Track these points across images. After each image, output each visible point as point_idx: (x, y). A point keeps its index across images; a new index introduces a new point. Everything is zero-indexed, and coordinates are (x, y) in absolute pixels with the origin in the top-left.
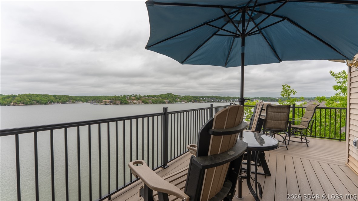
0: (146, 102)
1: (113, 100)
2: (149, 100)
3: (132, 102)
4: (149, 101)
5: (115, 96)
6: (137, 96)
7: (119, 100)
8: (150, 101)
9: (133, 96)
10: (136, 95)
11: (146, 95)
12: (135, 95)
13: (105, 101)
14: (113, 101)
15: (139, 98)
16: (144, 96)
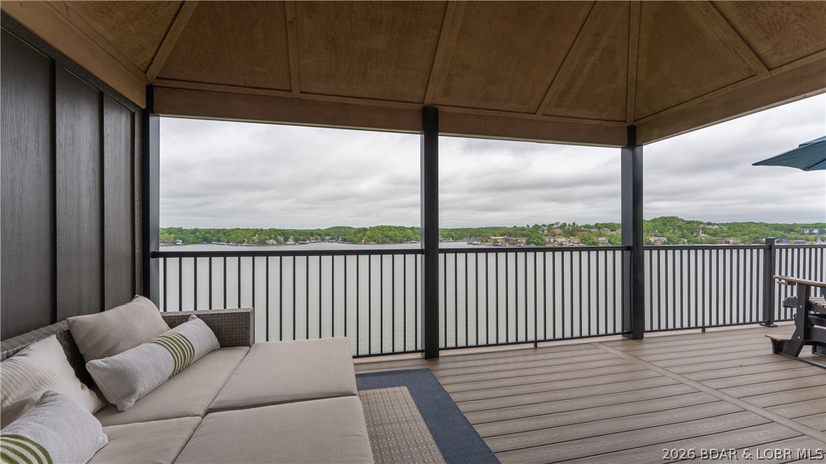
0: (590, 241)
1: (510, 235)
2: (600, 235)
3: (555, 241)
4: (600, 239)
5: (515, 227)
6: (566, 228)
7: (524, 236)
8: (604, 238)
9: (555, 226)
10: (565, 224)
11: (592, 224)
12: (561, 223)
13: (494, 238)
14: (510, 238)
15: (573, 231)
16: (587, 226)
